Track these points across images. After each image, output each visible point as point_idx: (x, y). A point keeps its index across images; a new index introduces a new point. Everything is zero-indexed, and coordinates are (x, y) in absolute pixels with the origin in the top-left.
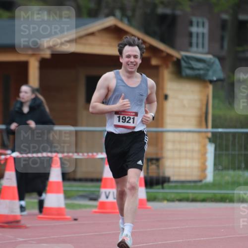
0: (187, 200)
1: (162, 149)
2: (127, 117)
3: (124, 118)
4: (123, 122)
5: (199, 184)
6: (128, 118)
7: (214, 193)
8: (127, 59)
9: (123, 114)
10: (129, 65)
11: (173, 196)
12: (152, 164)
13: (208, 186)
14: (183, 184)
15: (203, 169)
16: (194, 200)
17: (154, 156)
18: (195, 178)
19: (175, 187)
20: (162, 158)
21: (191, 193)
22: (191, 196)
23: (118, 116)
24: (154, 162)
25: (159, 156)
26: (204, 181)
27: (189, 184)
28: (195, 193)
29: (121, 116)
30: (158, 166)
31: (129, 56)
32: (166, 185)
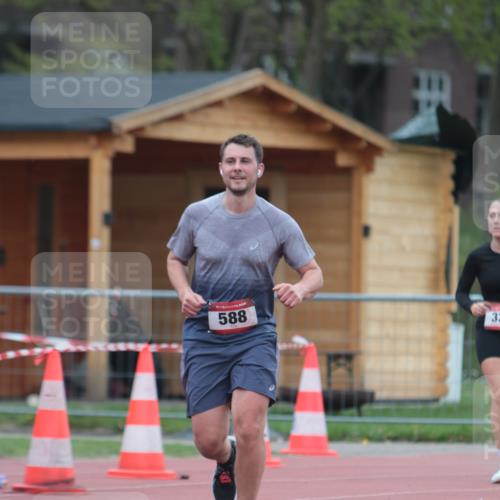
0: (409, 438)
1: (358, 335)
7: (463, 425)
12: (339, 365)
13: (451, 410)
14: (400, 405)
15: (442, 376)
16: (423, 439)
17: (342, 351)
18: (425, 394)
19: (385, 413)
20: (359, 353)
21: (416, 424)
22: (416, 431)
24: (342, 361)
25: (352, 349)
26: (443, 401)
27: (412, 407)
28: (425, 424)
30: (350, 370)
32: (365, 408)
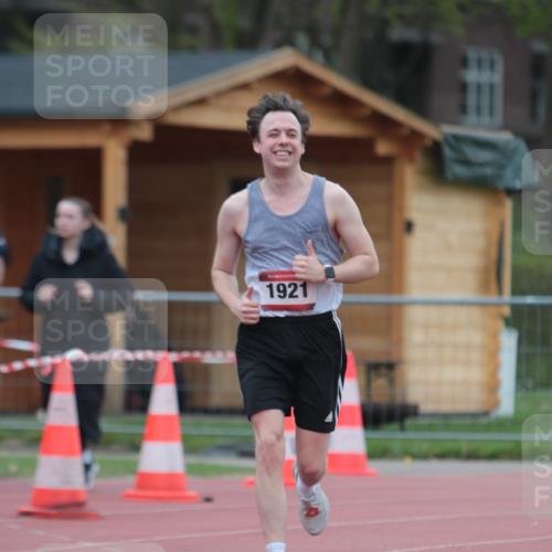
2: (287, 283)
3: (281, 288)
4: (280, 296)
5: (483, 421)
6: (290, 286)
8: (271, 141)
9: (279, 280)
10: (275, 153)
11: (425, 447)
23: (268, 283)
29: (275, 284)
31: (275, 133)
